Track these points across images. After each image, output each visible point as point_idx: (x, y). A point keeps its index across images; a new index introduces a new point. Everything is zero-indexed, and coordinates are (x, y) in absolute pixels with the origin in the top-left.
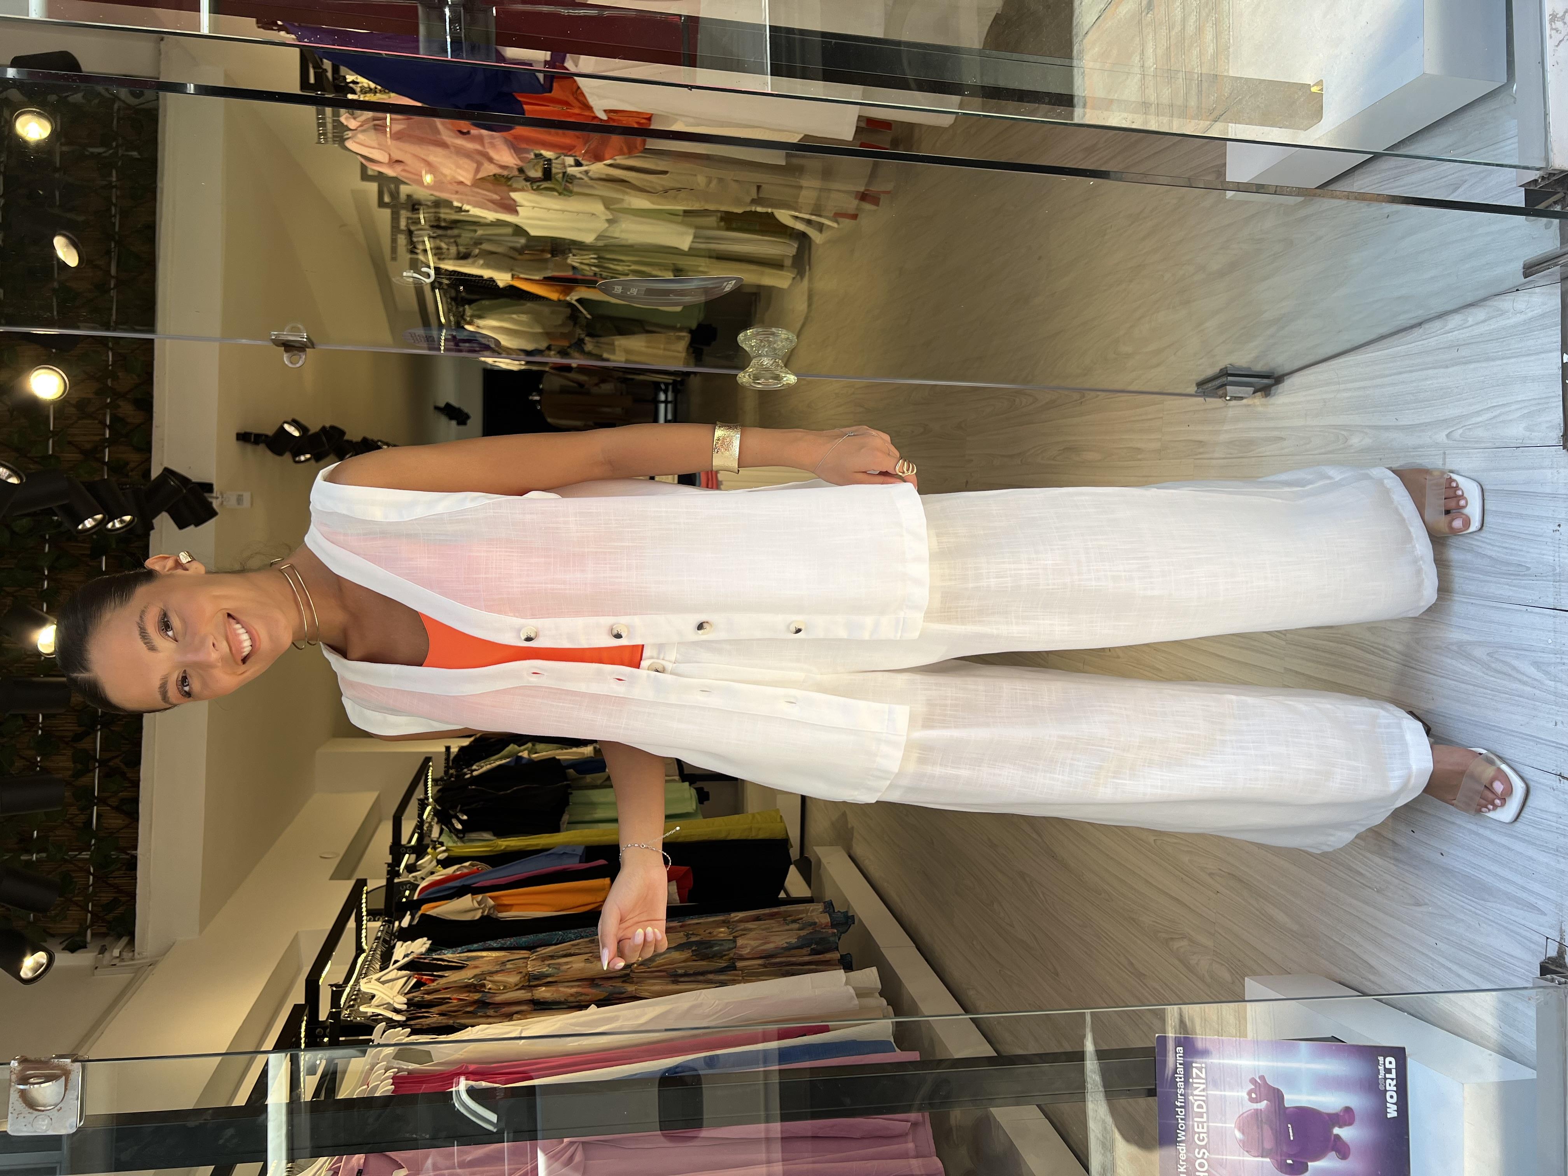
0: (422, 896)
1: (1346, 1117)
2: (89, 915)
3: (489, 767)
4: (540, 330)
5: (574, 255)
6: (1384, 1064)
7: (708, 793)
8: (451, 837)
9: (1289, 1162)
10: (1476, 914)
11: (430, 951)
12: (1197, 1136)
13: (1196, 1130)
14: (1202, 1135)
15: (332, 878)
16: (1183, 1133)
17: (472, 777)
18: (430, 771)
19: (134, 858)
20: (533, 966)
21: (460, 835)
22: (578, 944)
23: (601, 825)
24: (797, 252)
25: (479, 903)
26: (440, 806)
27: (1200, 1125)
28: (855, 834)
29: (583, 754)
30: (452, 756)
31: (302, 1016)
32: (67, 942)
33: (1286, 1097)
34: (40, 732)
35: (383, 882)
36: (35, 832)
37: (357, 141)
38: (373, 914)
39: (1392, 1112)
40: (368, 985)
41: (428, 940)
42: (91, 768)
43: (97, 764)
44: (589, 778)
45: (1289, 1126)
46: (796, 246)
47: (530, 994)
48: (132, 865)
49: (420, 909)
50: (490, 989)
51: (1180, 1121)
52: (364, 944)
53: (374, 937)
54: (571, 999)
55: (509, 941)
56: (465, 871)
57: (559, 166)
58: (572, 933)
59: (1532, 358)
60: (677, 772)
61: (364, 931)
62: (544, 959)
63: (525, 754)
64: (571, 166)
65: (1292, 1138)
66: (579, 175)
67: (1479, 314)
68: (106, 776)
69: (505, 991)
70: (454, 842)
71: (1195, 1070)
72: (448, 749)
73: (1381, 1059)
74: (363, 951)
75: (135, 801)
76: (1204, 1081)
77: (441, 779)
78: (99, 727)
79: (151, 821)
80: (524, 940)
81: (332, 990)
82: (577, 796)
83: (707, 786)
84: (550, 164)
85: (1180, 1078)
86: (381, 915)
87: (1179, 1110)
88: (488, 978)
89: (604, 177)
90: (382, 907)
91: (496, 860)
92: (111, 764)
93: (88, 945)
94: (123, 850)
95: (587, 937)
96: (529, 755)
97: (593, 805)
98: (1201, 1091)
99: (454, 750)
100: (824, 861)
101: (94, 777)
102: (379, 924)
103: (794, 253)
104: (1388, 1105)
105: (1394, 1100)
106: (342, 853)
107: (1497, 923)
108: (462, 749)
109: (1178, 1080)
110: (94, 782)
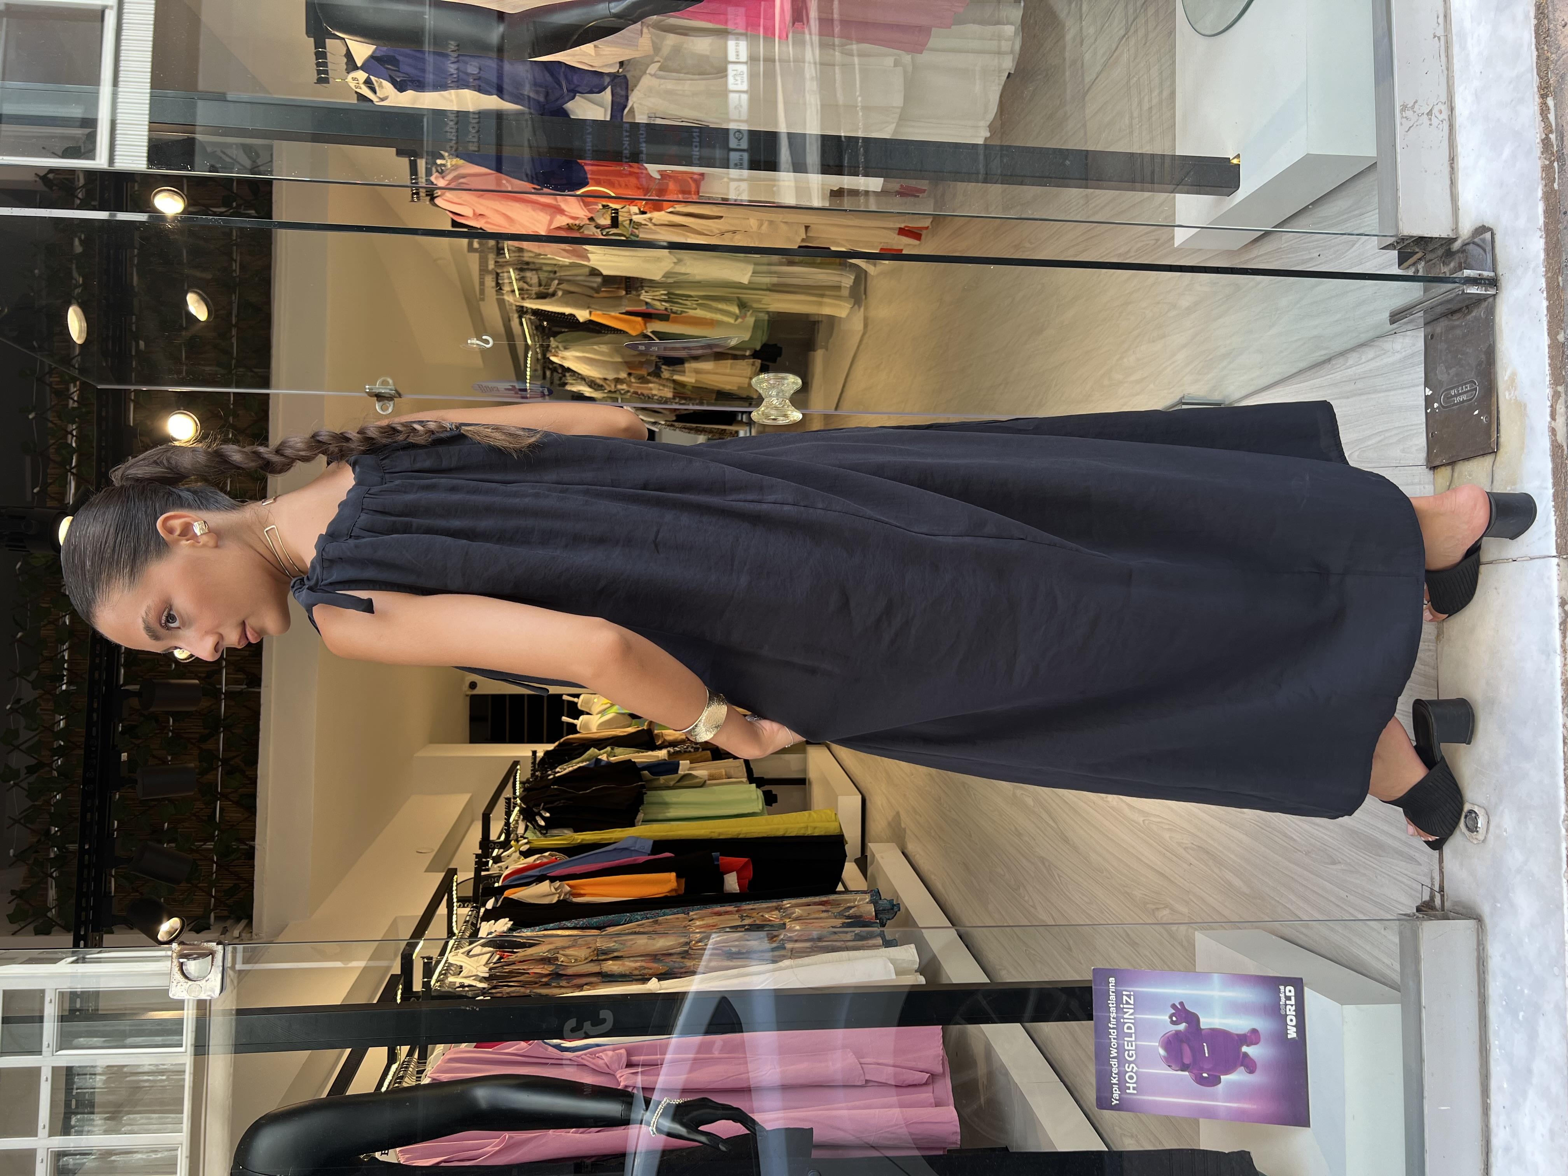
0: (507, 883)
1: (1252, 1037)
2: (213, 899)
3: (571, 769)
4: (620, 360)
5: (646, 292)
6: (1285, 992)
7: (776, 796)
8: (535, 833)
9: (1205, 1075)
10: (1374, 868)
11: (511, 930)
12: (1127, 1052)
13: (1126, 1048)
14: (1131, 1052)
15: (428, 870)
16: (1116, 1051)
17: (555, 777)
18: (518, 774)
19: (253, 848)
20: (602, 943)
21: (544, 831)
22: (643, 924)
23: (672, 823)
24: (854, 282)
25: (556, 889)
26: (525, 804)
27: (1130, 1044)
28: (908, 831)
29: (658, 756)
30: (538, 760)
31: (398, 985)
32: (193, 924)
33: (1202, 1020)
34: (170, 734)
35: (472, 875)
36: (166, 824)
37: (445, 198)
38: (463, 901)
39: (1292, 1033)
40: (455, 958)
41: (510, 920)
42: (214, 767)
43: (220, 763)
44: (662, 779)
45: (1205, 1044)
46: (853, 278)
47: (599, 967)
48: (250, 854)
49: (503, 894)
50: (562, 962)
51: (1112, 1040)
52: (455, 929)
53: (463, 921)
54: (636, 972)
55: (581, 922)
56: (545, 860)
57: (626, 214)
58: (638, 915)
59: (1406, 391)
60: (746, 775)
61: (454, 916)
62: (611, 936)
63: (604, 757)
64: (636, 214)
65: (1207, 1055)
66: (644, 222)
67: (1370, 353)
68: (229, 773)
69: (575, 964)
70: (537, 837)
71: (1125, 998)
72: (534, 753)
73: (1282, 988)
74: (454, 935)
75: (253, 796)
76: (1132, 1007)
77: (528, 781)
78: (222, 729)
79: (267, 814)
80: (595, 920)
81: (424, 963)
82: (651, 796)
83: (775, 789)
84: (617, 213)
85: (1113, 1004)
86: (469, 901)
87: (1112, 1031)
88: (561, 952)
89: (667, 223)
90: (471, 895)
91: (572, 851)
92: (232, 763)
93: (211, 927)
94: (241, 841)
95: (652, 918)
96: (607, 758)
97: (666, 804)
98: (1130, 1015)
99: (540, 754)
100: (878, 856)
101: (217, 775)
102: (469, 909)
103: (852, 284)
104: (1289, 1027)
105: (1294, 1023)
106: (436, 850)
107: (1388, 875)
108: (547, 753)
109: (1111, 1005)
110: (217, 779)
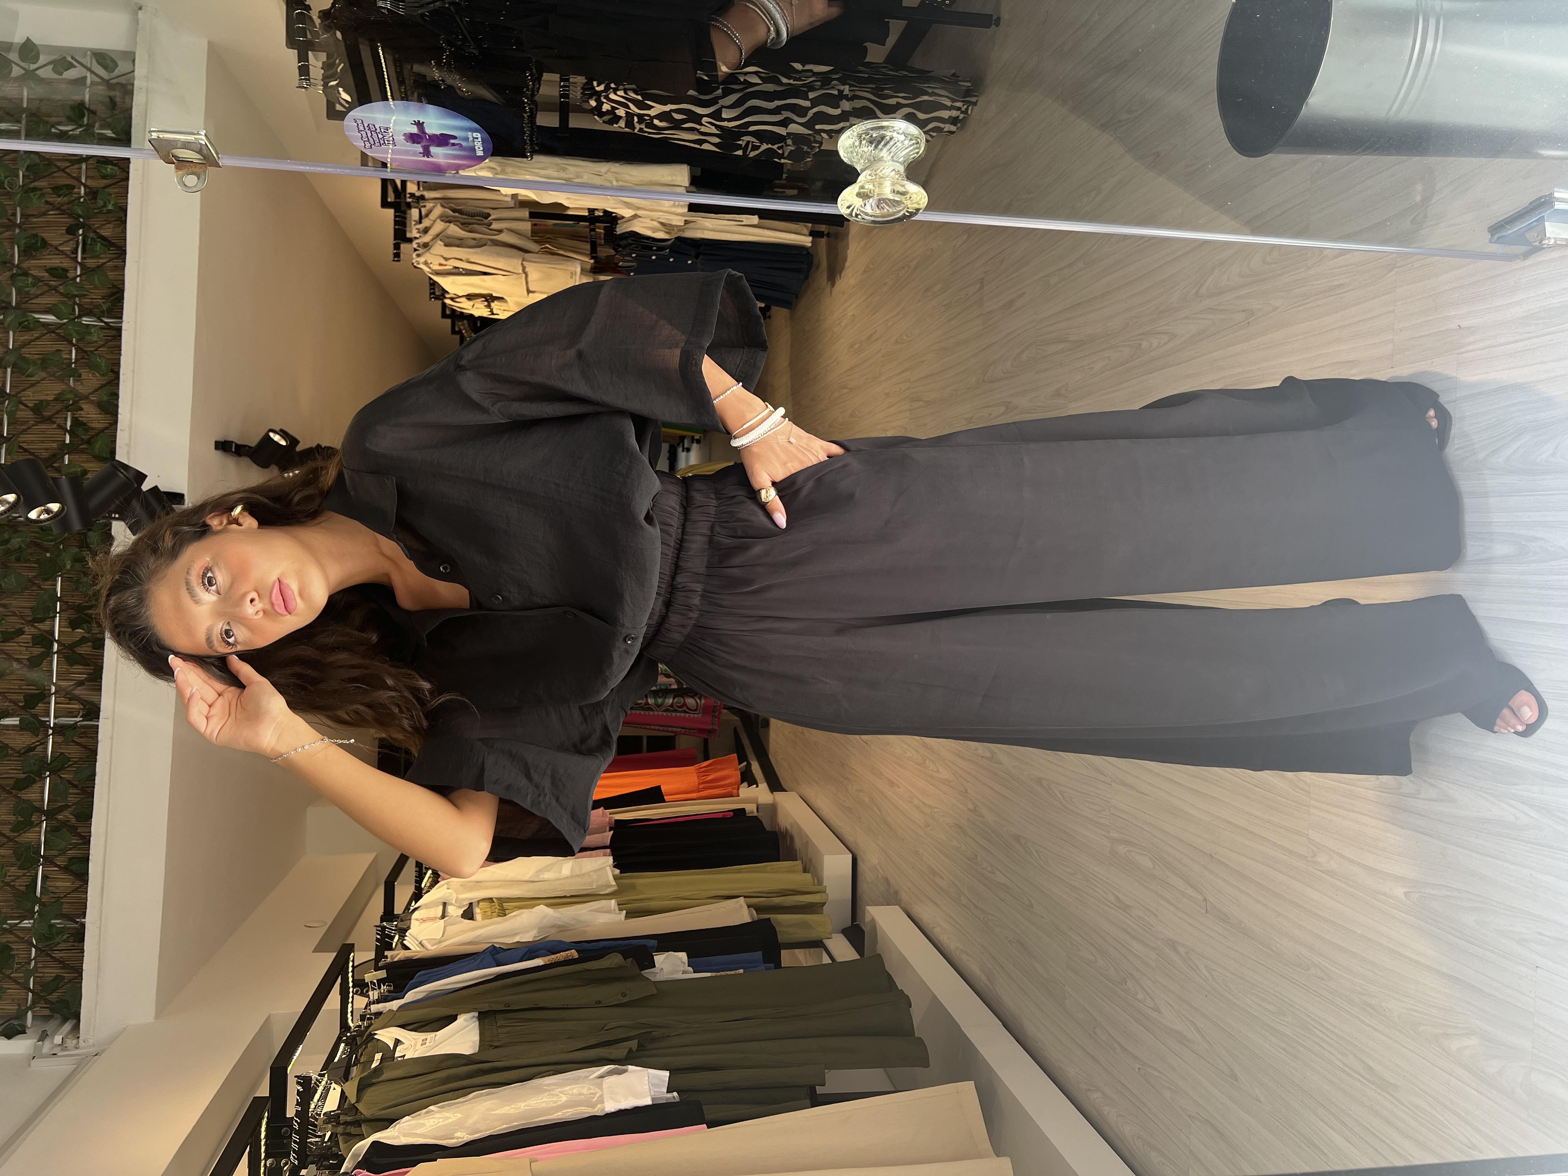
2: (30, 994)
15: (316, 950)
19: (82, 927)
31: (263, 1111)
32: (4, 1026)
35: (372, 955)
42: (36, 821)
43: (44, 817)
48: (79, 935)
68: (54, 832)
75: (86, 859)
78: (48, 773)
79: (102, 883)
81: (302, 1083)
92: (60, 816)
93: (27, 1030)
94: (70, 918)
100: (879, 921)
101: (40, 832)
106: (330, 921)
110: (40, 838)
